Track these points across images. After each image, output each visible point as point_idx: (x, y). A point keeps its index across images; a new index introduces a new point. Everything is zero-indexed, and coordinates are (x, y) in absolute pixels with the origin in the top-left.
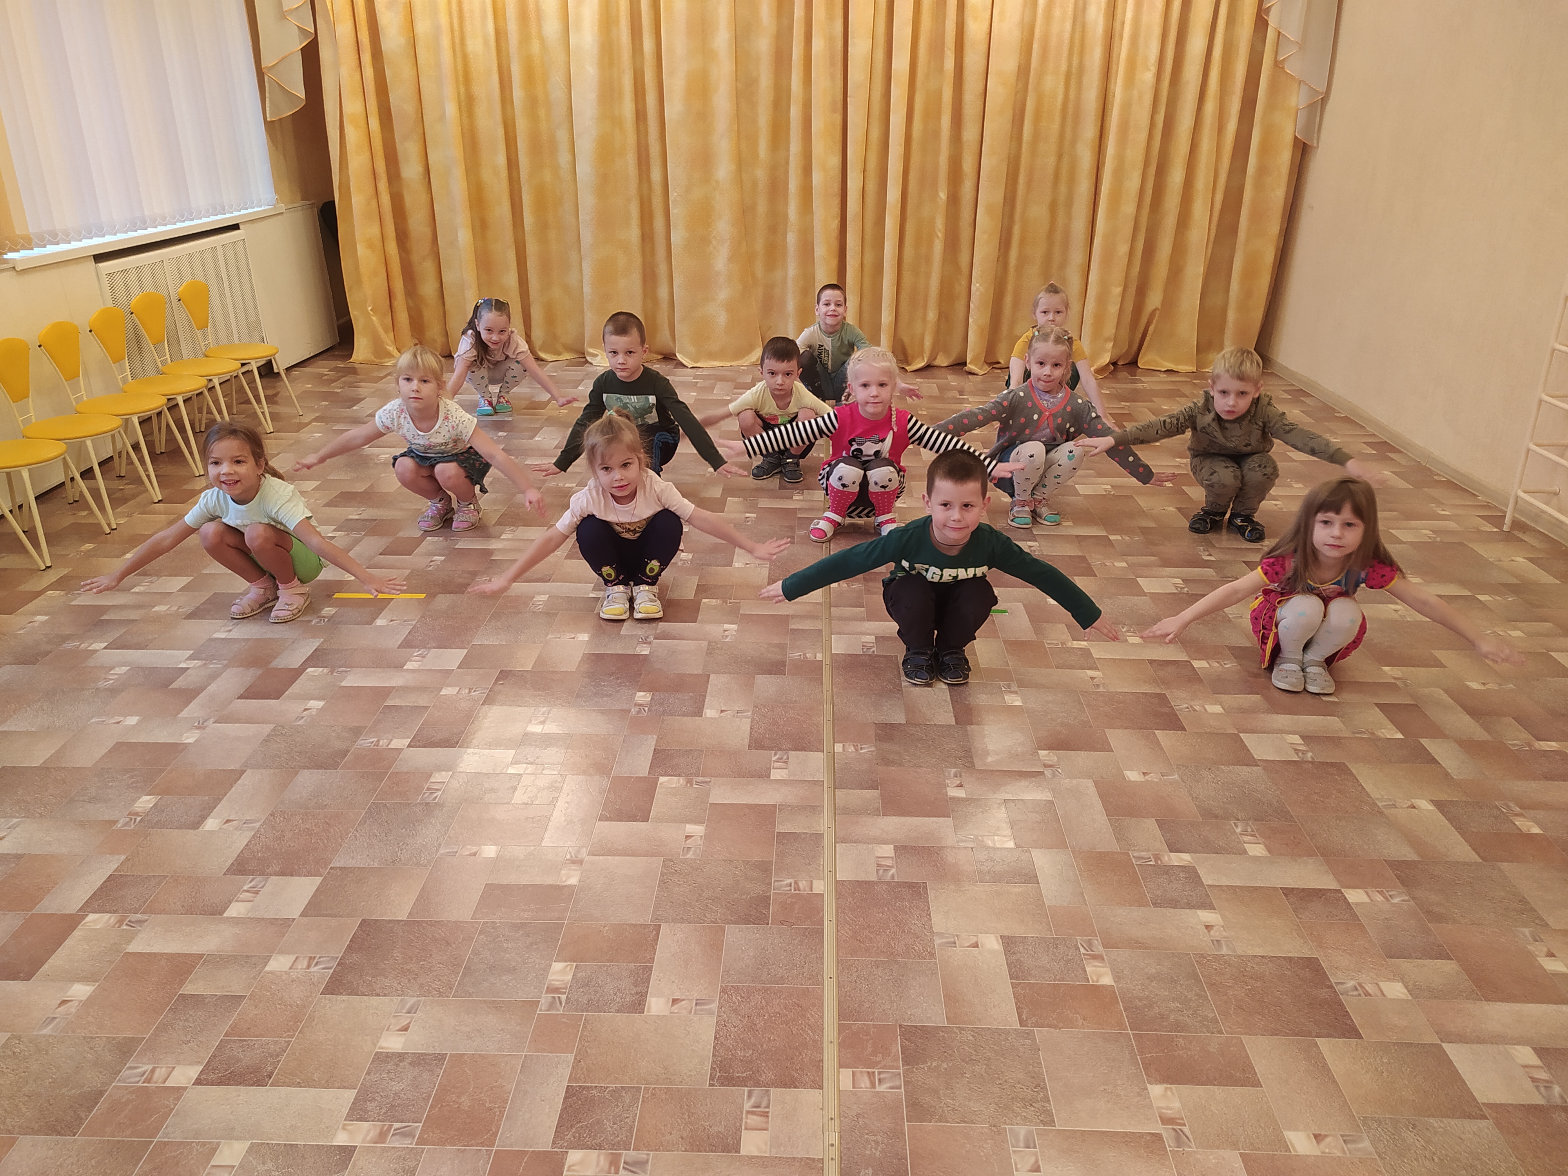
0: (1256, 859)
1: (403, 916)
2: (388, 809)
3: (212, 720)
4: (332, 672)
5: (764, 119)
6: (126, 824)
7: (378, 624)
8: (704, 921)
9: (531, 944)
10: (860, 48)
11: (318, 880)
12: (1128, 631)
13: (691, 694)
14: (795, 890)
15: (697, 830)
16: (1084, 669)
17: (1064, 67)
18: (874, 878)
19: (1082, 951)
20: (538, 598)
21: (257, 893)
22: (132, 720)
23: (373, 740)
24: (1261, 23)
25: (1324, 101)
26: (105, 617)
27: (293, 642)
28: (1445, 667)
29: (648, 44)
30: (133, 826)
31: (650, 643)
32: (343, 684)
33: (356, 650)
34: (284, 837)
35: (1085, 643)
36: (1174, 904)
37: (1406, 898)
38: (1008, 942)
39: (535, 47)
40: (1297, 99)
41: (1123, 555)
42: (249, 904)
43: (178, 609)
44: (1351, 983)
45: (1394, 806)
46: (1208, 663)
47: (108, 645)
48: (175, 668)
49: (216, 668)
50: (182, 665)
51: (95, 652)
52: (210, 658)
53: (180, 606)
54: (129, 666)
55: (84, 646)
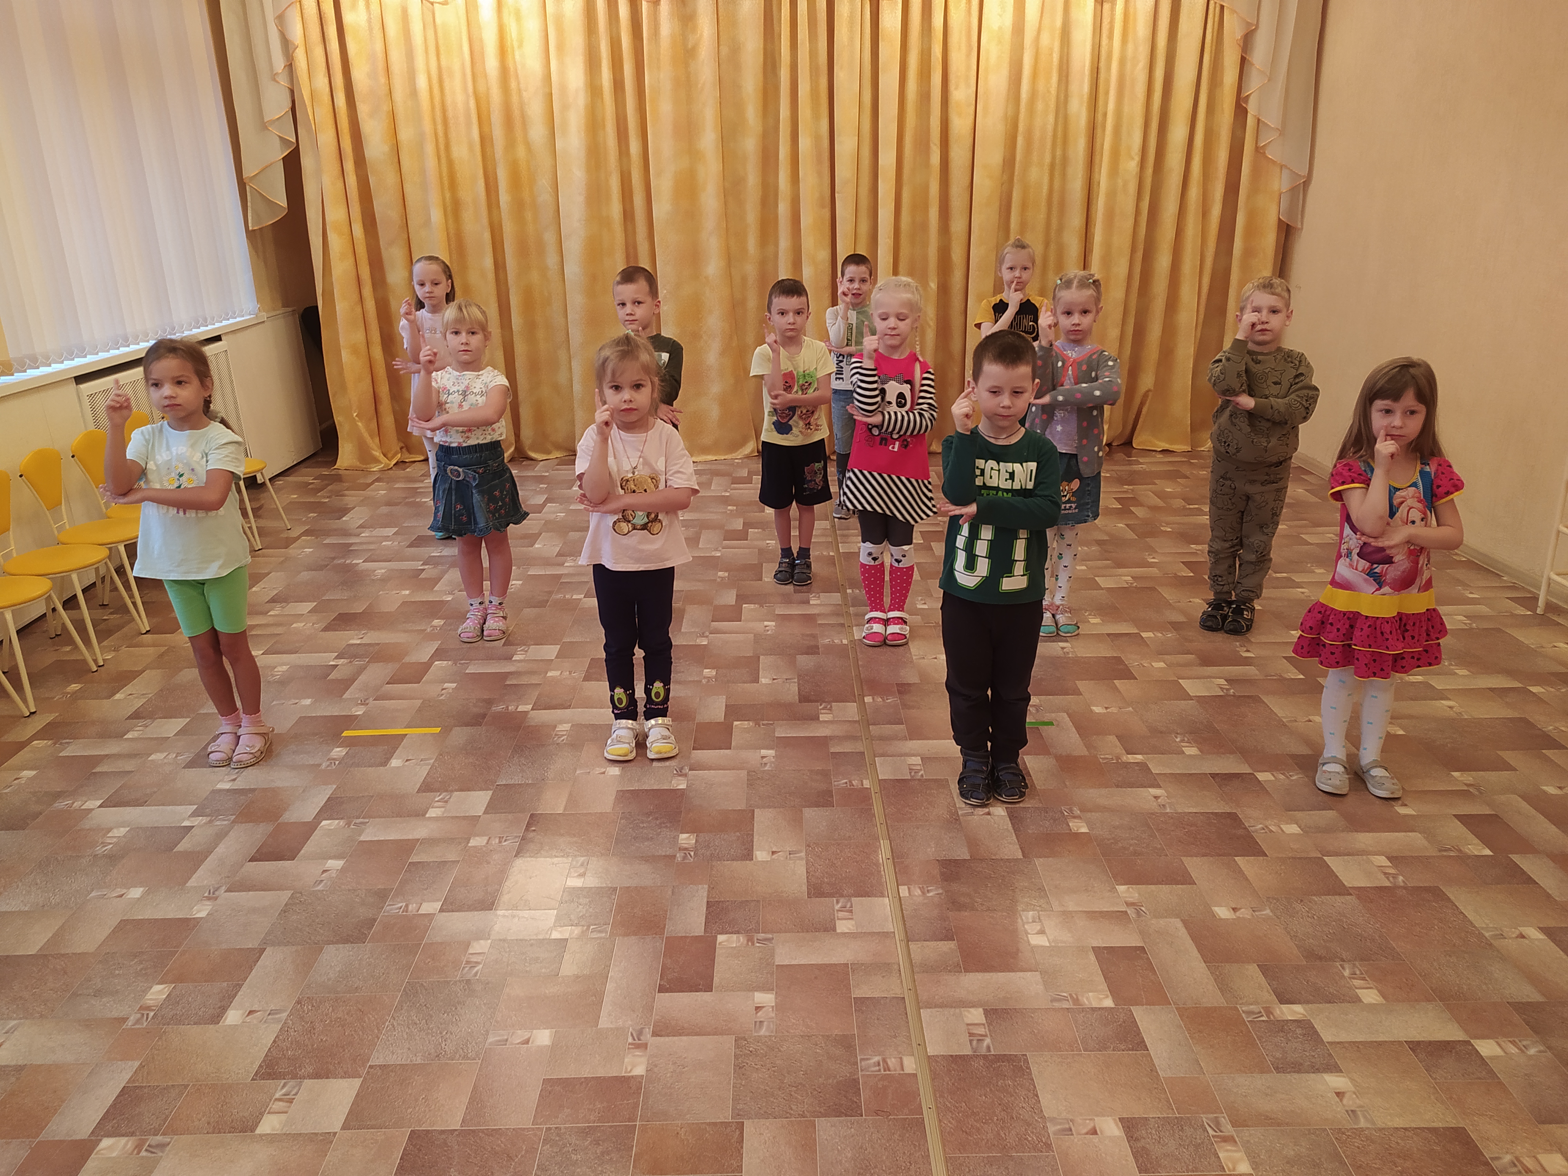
0: (1372, 1007)
1: (455, 1123)
2: (426, 990)
3: (224, 888)
4: (349, 824)
5: (752, 216)
6: (138, 1021)
7: (393, 765)
8: (790, 1114)
9: (603, 1153)
10: (846, 145)
11: (357, 1082)
12: (1182, 741)
13: (738, 834)
14: (885, 1071)
15: (766, 998)
16: (1145, 787)
17: (1048, 159)
18: (968, 1051)
19: (1211, 1132)
20: (560, 728)
21: (291, 1101)
22: (136, 893)
23: (400, 905)
24: (1240, 111)
25: (1306, 184)
26: (98, 770)
27: (304, 791)
28: (1515, 770)
29: (634, 147)
30: (145, 1024)
31: (685, 775)
32: (362, 838)
33: (372, 797)
34: (314, 1029)
35: (1140, 757)
36: (1297, 1068)
37: (1542, 1048)
38: (1130, 1126)
39: (521, 152)
40: (1280, 183)
41: (1161, 653)
42: (283, 1117)
43: (176, 757)
44: (1507, 1158)
45: (1502, 936)
46: (1273, 775)
47: (103, 802)
48: (179, 827)
49: (223, 825)
50: (186, 823)
51: (90, 811)
52: (215, 813)
53: (178, 753)
54: (128, 827)
55: (77, 804)
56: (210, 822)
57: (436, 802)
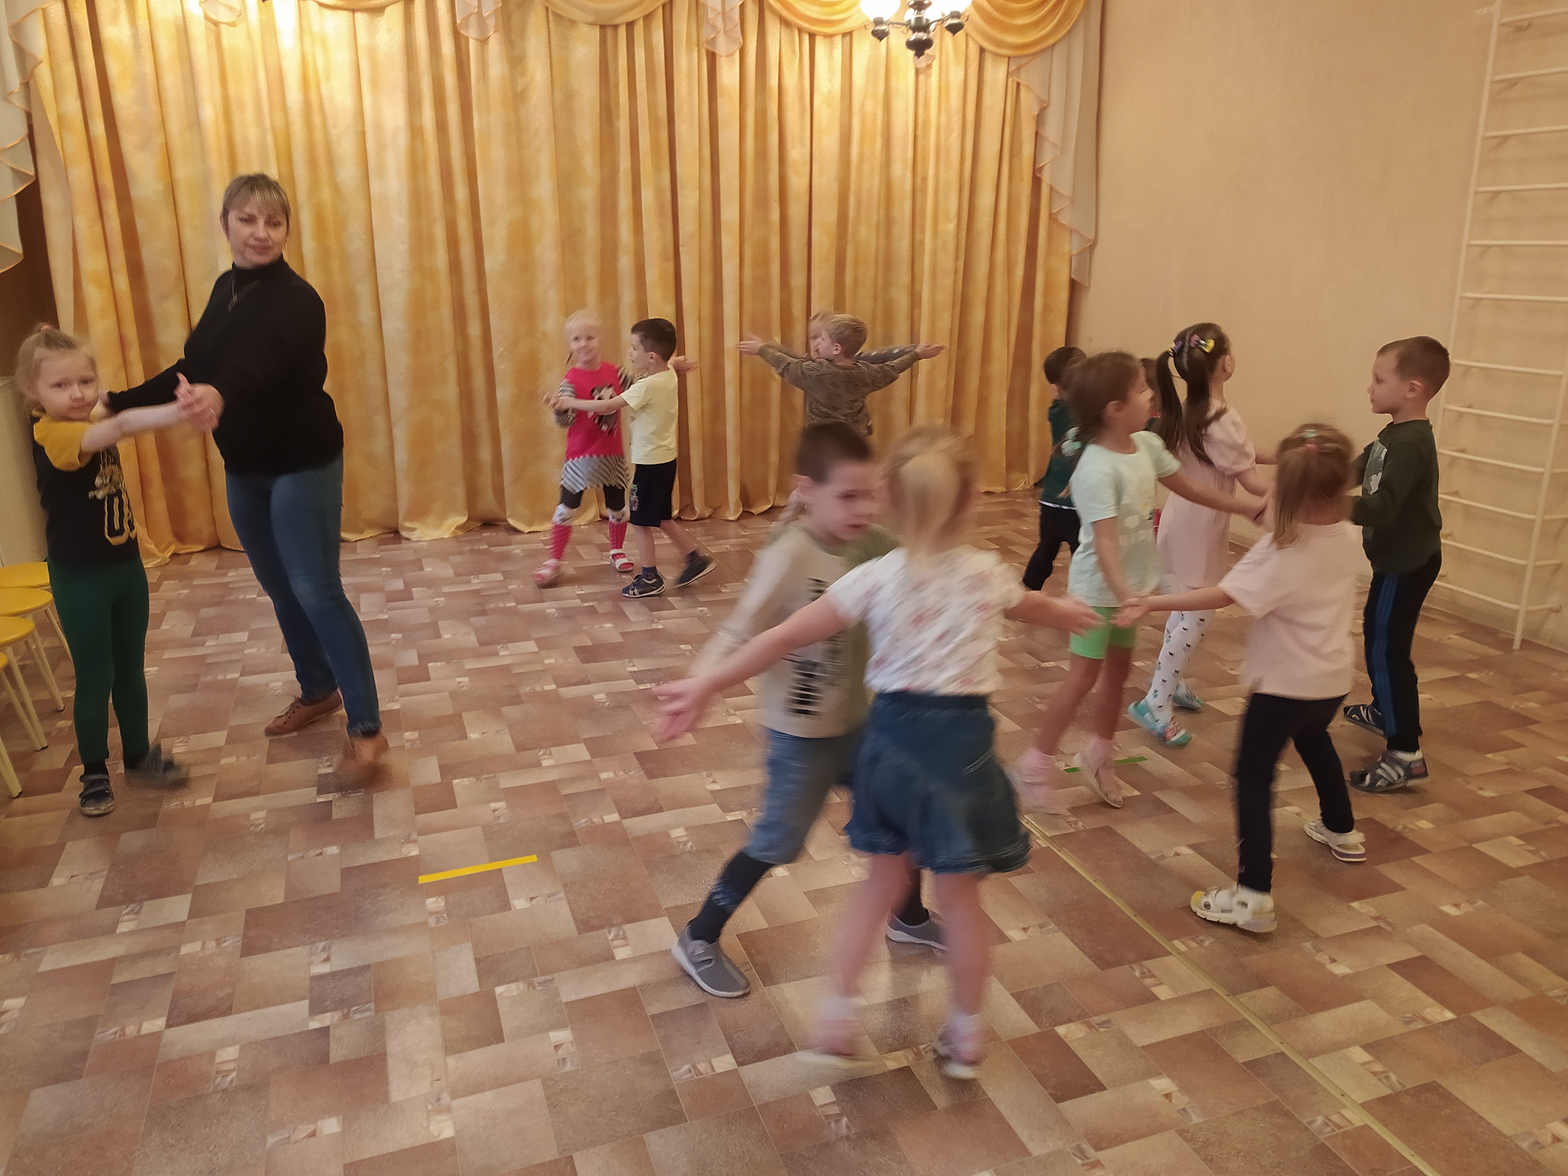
2: (811, 1159)
3: (446, 1095)
4: (531, 985)
5: (591, 268)
7: (518, 907)
10: (688, 199)
14: (1339, 1129)
15: (1164, 1084)
17: (874, 219)
18: (1387, 1091)
22: (331, 1125)
23: (686, 1067)
25: (1092, 247)
26: (118, 979)
27: (434, 956)
32: (564, 999)
33: (529, 948)
39: (326, 194)
40: (1069, 246)
43: (218, 944)
47: (168, 1020)
48: (308, 1031)
49: (367, 1018)
50: (314, 1024)
51: (158, 1035)
52: (343, 1004)
53: (216, 940)
54: (236, 1044)
55: (130, 1030)
56: (346, 1017)
57: (613, 940)
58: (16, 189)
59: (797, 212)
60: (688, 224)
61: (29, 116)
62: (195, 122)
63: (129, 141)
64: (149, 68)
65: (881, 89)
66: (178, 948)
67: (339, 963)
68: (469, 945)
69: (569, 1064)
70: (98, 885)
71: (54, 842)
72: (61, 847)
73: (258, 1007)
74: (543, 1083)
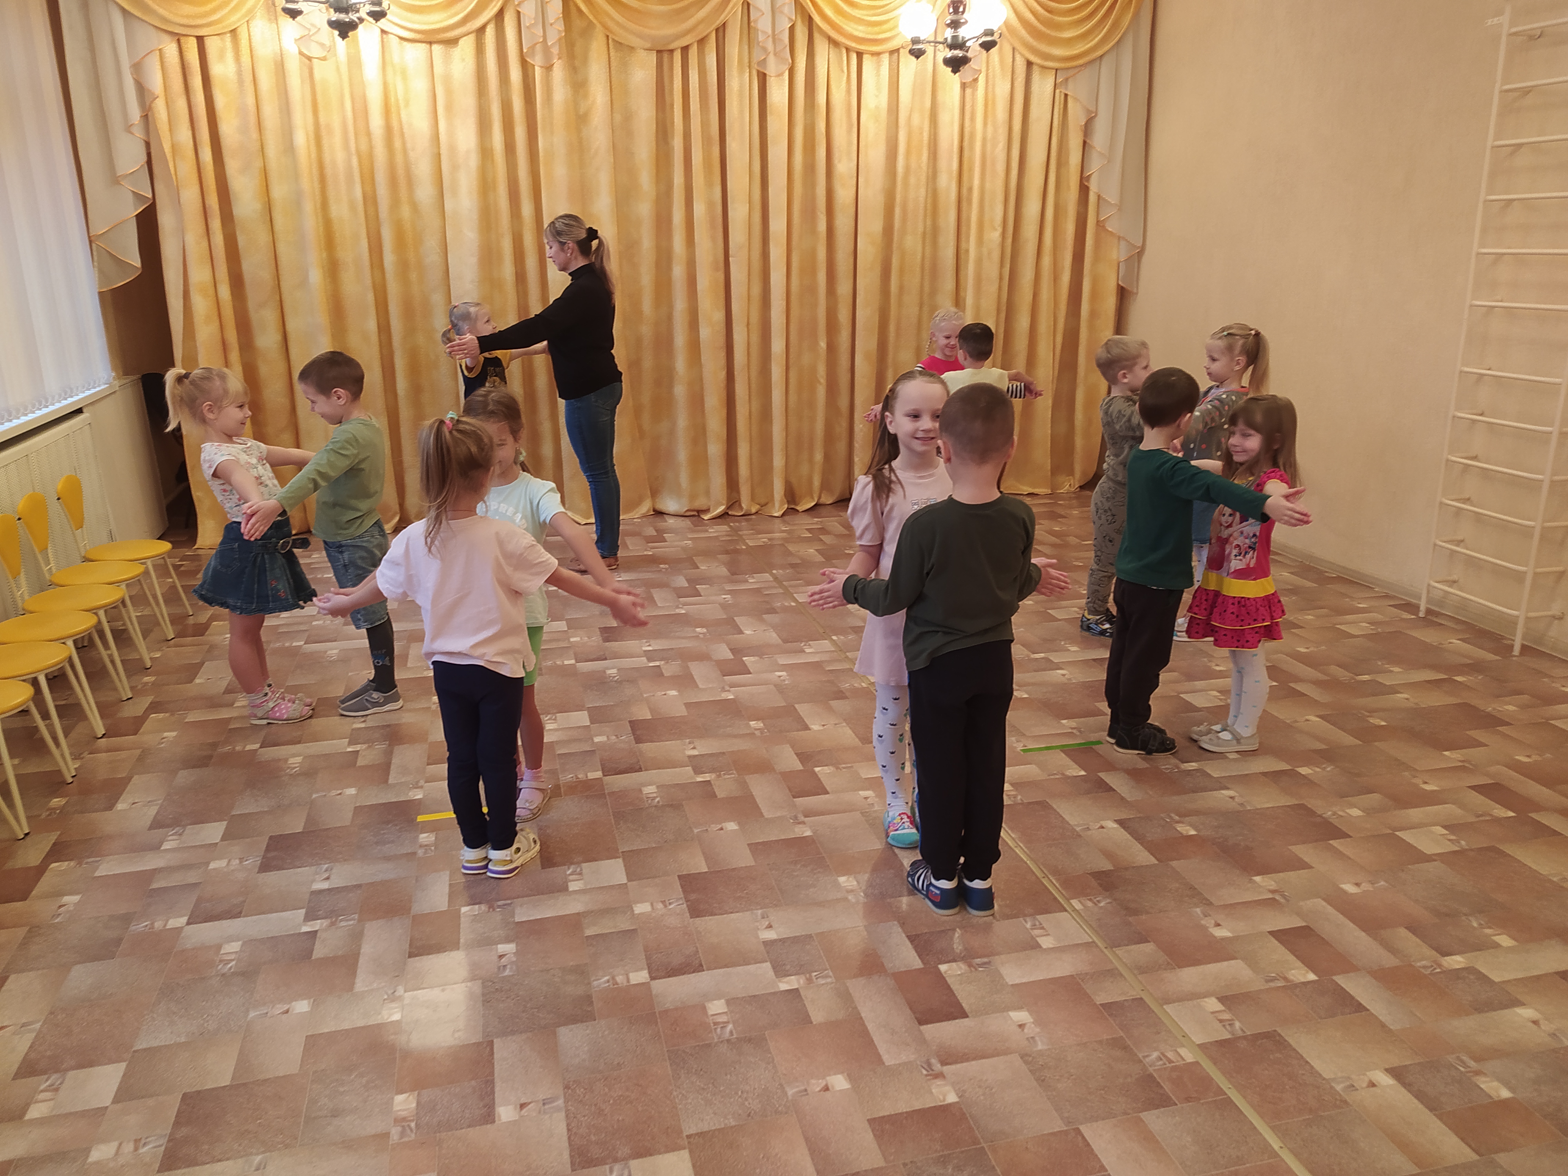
0: (1512, 949)
2: (692, 1055)
4: (492, 908)
6: (402, 1135)
8: (1115, 1114)
11: (685, 1155)
13: (892, 871)
14: (1170, 1063)
15: (1022, 1016)
16: (1215, 790)
17: (920, 228)
18: (1227, 1036)
19: (1461, 1069)
20: (646, 790)
22: (302, 1006)
23: (606, 979)
24: (1084, 190)
25: (1141, 253)
26: (156, 885)
27: (416, 879)
28: (1487, 745)
29: (527, 209)
30: (414, 1135)
31: (804, 823)
32: (517, 920)
36: (1491, 1006)
38: (1396, 1075)
39: (406, 212)
40: (1117, 253)
43: (241, 862)
46: (1310, 769)
47: (189, 919)
48: (300, 933)
49: (350, 925)
50: (305, 929)
51: (179, 930)
52: (332, 914)
53: (240, 859)
54: (239, 941)
55: (158, 925)
56: (333, 924)
57: (570, 875)
58: (136, 209)
59: (843, 223)
60: (737, 236)
61: (148, 145)
62: (289, 148)
63: (232, 166)
64: (250, 101)
65: (928, 104)
66: (208, 863)
67: (336, 882)
68: (448, 873)
69: (508, 970)
70: (153, 811)
71: (124, 775)
72: (128, 779)
73: (263, 913)
74: (483, 983)
